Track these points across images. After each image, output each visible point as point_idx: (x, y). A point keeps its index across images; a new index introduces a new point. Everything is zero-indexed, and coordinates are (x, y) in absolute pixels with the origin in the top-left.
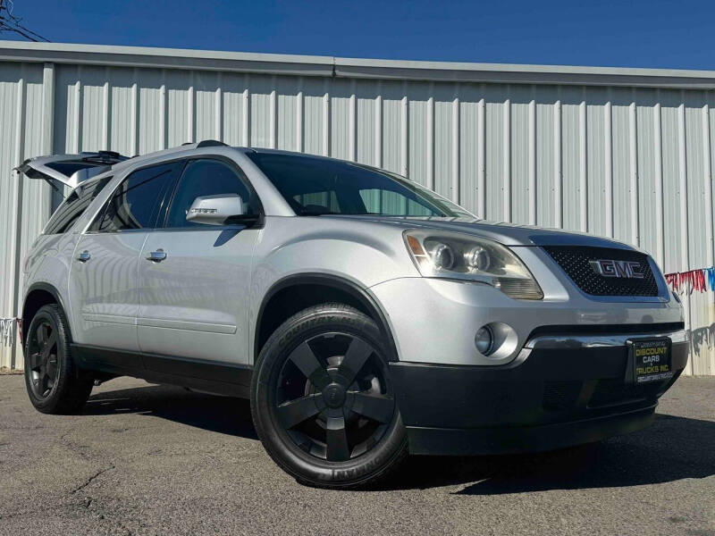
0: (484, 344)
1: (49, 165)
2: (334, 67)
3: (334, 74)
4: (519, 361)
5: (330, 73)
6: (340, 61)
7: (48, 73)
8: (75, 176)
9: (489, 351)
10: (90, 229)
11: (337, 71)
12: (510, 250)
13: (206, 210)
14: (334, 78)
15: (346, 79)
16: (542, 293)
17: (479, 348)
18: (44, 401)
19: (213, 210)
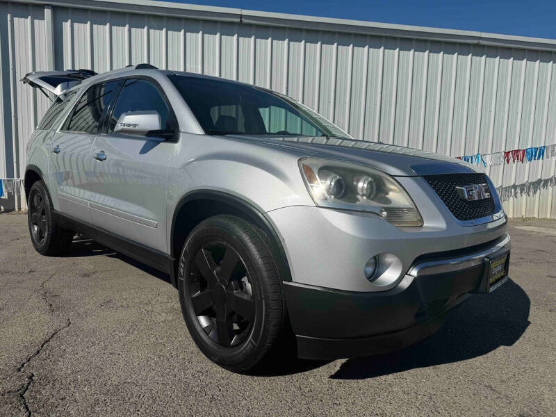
0: (370, 270)
1: (41, 78)
2: (241, 16)
3: (241, 21)
4: (401, 288)
5: (238, 20)
6: (245, 12)
7: (48, 13)
8: (59, 87)
9: (373, 277)
10: (62, 129)
11: (243, 19)
12: (395, 179)
13: (129, 125)
14: (241, 23)
15: (250, 25)
16: (422, 221)
17: (366, 273)
18: (40, 246)
19: (135, 125)
